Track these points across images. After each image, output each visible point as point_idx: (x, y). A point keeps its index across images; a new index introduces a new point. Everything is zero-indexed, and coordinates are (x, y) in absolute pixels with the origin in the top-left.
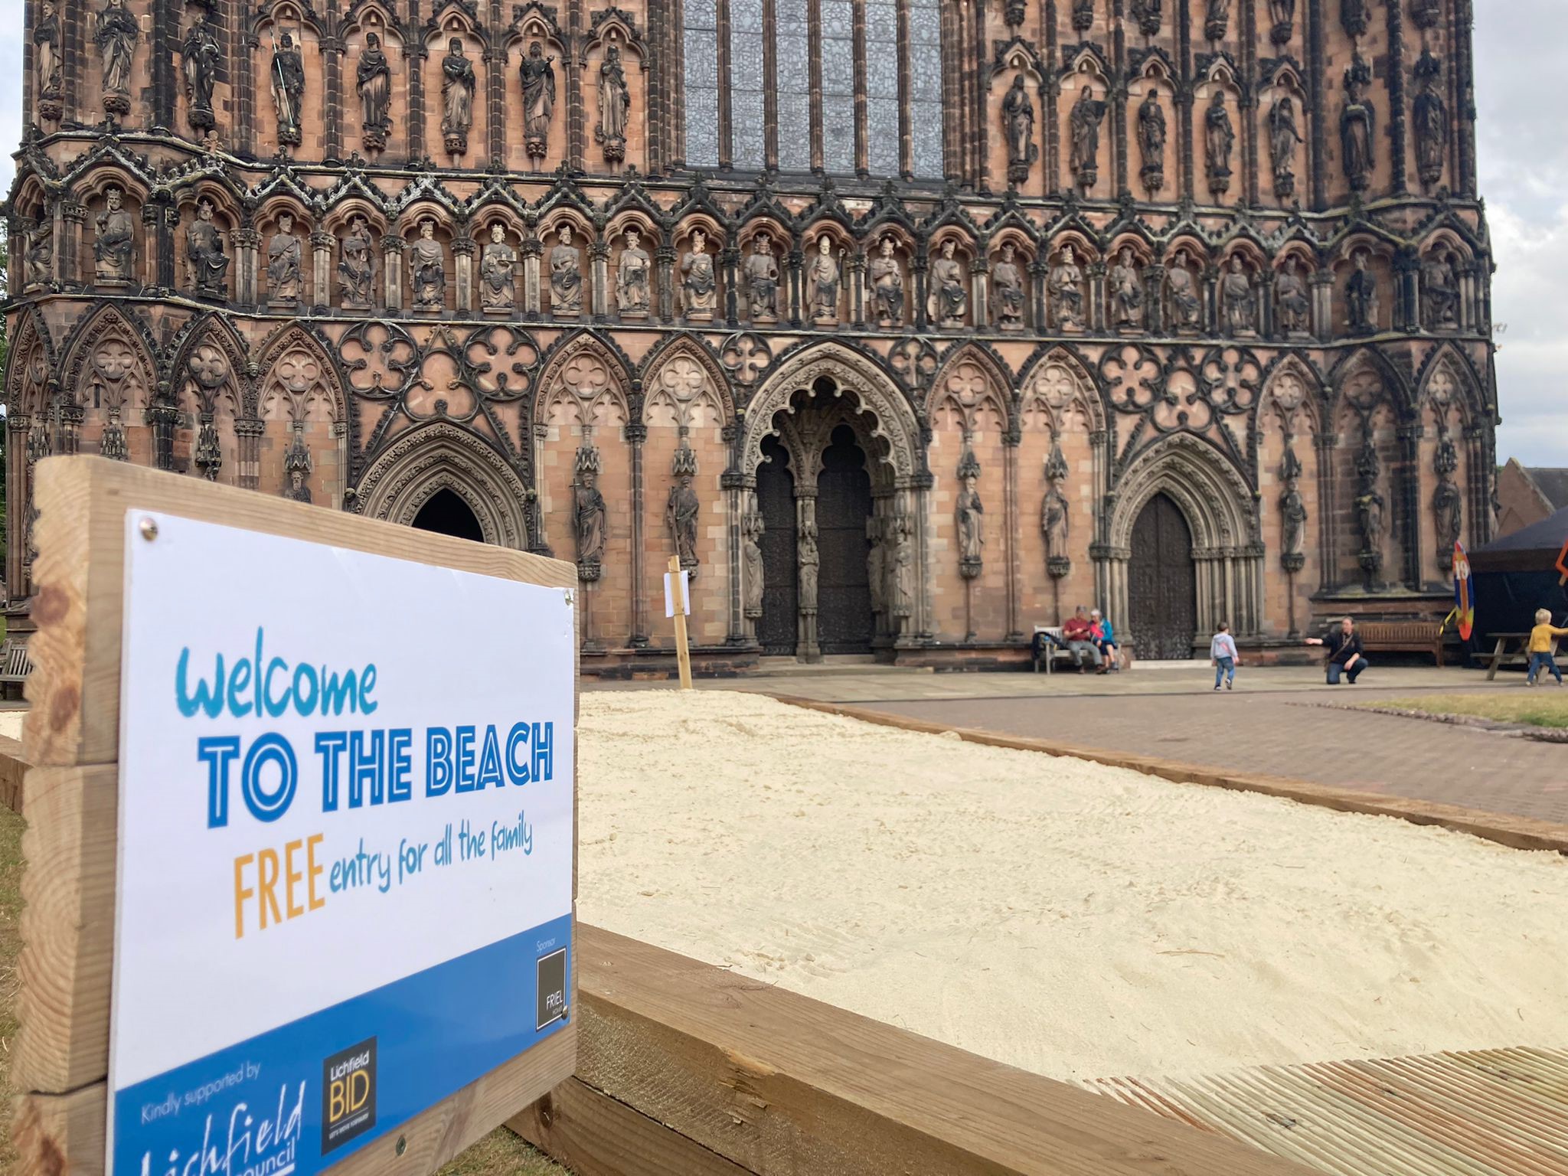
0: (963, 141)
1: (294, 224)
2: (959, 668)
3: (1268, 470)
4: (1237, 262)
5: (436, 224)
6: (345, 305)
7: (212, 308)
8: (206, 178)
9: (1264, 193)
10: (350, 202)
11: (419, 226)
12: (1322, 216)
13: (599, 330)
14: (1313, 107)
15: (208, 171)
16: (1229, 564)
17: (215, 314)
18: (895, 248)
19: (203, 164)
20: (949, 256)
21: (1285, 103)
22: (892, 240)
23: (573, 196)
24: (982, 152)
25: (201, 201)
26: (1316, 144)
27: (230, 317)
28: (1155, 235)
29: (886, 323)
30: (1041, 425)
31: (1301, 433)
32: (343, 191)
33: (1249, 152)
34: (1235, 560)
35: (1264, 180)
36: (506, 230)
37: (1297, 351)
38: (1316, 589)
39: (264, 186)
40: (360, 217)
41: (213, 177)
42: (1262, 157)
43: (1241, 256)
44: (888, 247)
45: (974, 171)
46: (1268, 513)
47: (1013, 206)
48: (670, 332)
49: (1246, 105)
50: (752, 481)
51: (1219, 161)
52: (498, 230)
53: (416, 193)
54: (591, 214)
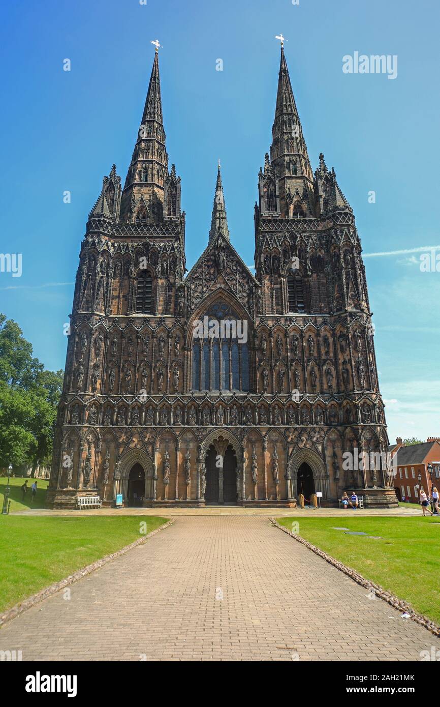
0: (253, 382)
1: (110, 407)
2: (251, 507)
3: (329, 457)
4: (319, 407)
6: (119, 424)
7: (93, 426)
9: (326, 389)
10: (121, 403)
11: (135, 406)
12: (339, 395)
13: (170, 427)
14: (336, 369)
15: (94, 399)
16: (321, 480)
19: (94, 397)
20: (249, 408)
21: (329, 368)
22: (235, 405)
23: (166, 399)
24: (256, 384)
25: (93, 405)
26: (338, 378)
27: (96, 427)
29: (233, 424)
30: (272, 446)
31: (338, 447)
32: (120, 400)
33: (321, 381)
34: (323, 479)
35: (325, 387)
37: (335, 428)
38: (344, 487)
39: (105, 400)
40: (123, 405)
42: (325, 381)
43: (319, 405)
44: (235, 407)
45: (255, 388)
46: (329, 468)
47: (262, 396)
49: (320, 370)
50: (204, 461)
52: (151, 407)
53: (134, 400)
54: (170, 403)
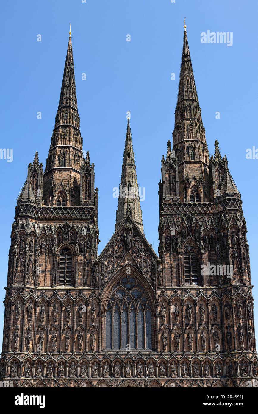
0: (155, 342)
1: (41, 363)
4: (207, 363)
5: (63, 362)
6: (48, 377)
8: (28, 358)
9: (213, 349)
10: (50, 360)
11: (60, 363)
12: (224, 353)
13: (89, 379)
14: (222, 332)
15: (28, 357)
17: (28, 380)
18: (141, 363)
19: (28, 356)
20: (151, 364)
21: (216, 332)
22: (140, 361)
23: (85, 357)
24: (157, 344)
25: (27, 361)
26: (223, 340)
27: (30, 380)
28: (190, 359)
29: (139, 376)
32: (49, 358)
35: (213, 346)
36: (74, 363)
37: (219, 380)
39: (37, 358)
40: (51, 361)
41: (29, 358)
43: (208, 361)
44: (140, 363)
45: (156, 348)
47: (162, 354)
48: (101, 379)
49: (209, 333)
51: (203, 344)
52: (73, 363)
53: (60, 358)
54: (88, 359)
